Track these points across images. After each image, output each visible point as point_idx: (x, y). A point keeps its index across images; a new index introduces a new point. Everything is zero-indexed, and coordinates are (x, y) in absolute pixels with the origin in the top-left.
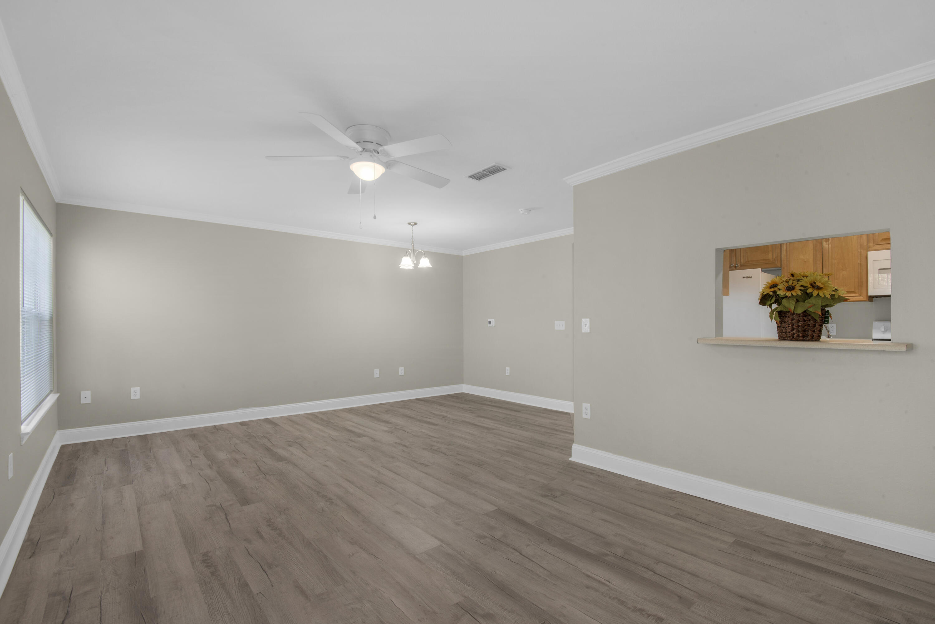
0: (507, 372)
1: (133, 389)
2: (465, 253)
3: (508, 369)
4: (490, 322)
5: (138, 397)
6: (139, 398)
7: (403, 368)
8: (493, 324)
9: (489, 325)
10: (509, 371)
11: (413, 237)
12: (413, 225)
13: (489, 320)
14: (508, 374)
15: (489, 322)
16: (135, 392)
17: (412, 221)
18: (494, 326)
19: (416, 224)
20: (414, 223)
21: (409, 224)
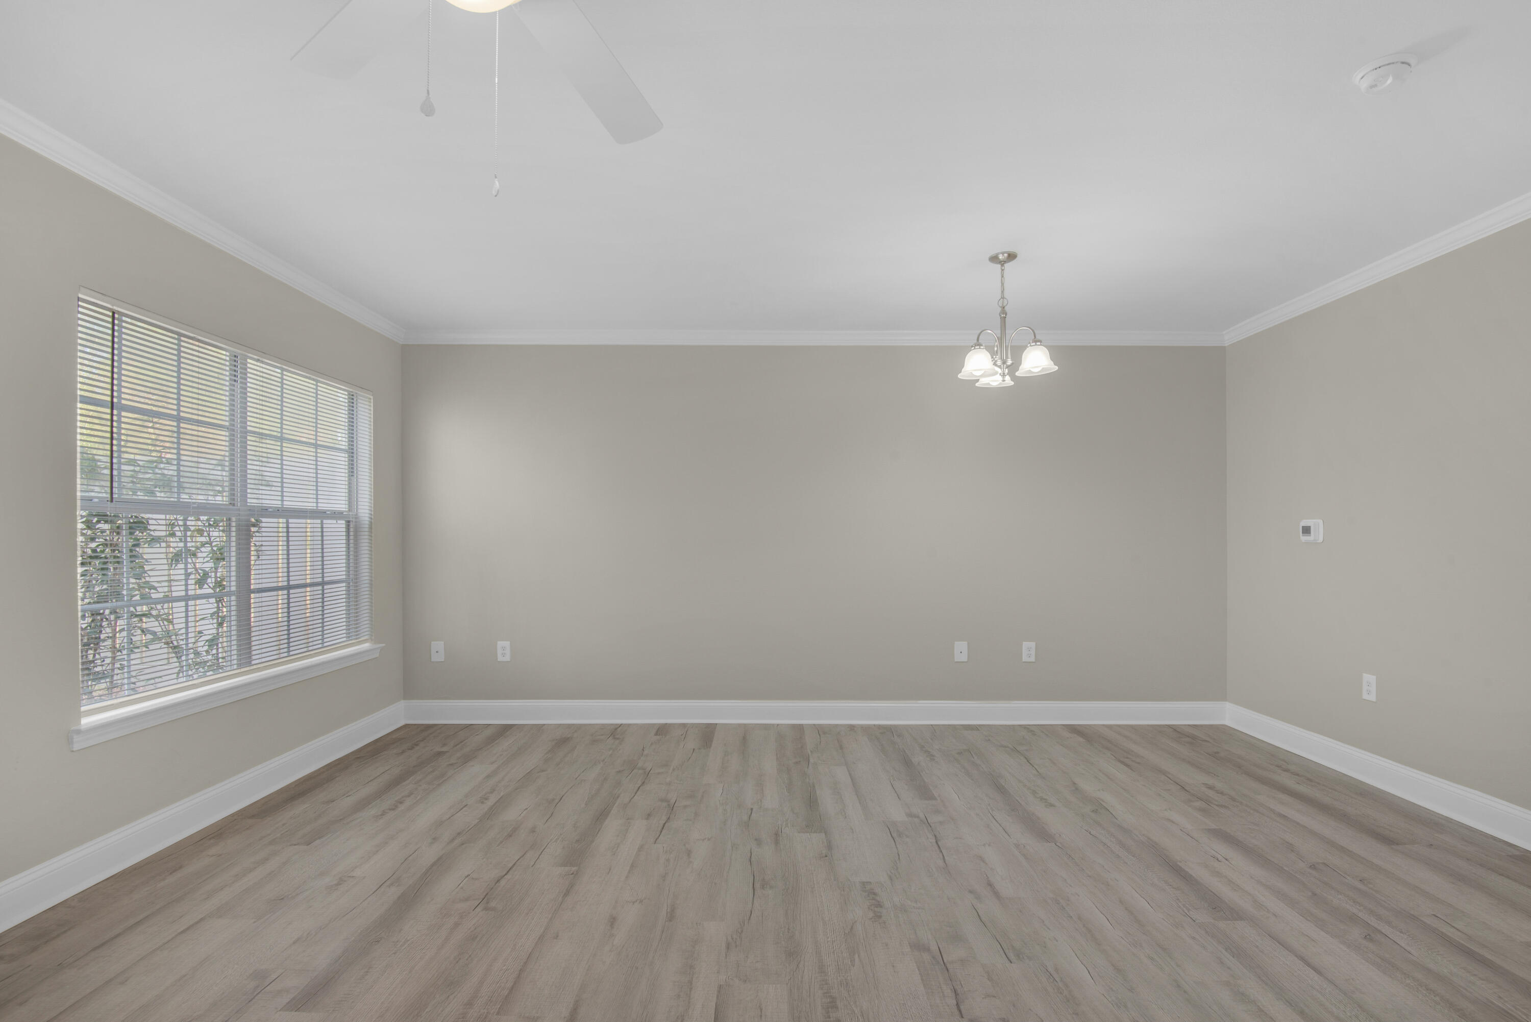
0: (1365, 687)
1: (500, 644)
2: (1230, 337)
3: (1369, 680)
4: (1306, 530)
5: (507, 658)
6: (509, 660)
7: (1032, 645)
8: (1318, 534)
9: (1304, 538)
10: (1373, 689)
11: (1003, 292)
12: (1005, 262)
13: (1305, 523)
14: (1373, 697)
15: (1303, 527)
16: (504, 648)
17: (1000, 248)
18: (1321, 540)
19: (1012, 256)
20: (1006, 255)
21: (994, 259)
